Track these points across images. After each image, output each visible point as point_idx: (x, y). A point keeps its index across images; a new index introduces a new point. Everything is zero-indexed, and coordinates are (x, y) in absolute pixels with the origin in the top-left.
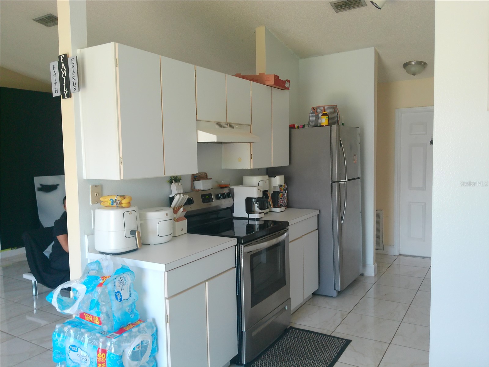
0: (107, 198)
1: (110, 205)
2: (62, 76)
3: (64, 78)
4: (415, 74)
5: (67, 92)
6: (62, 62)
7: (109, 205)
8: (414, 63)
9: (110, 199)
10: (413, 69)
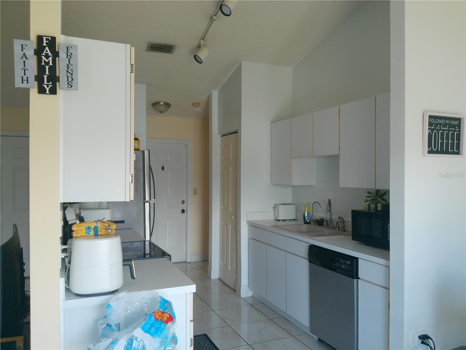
0: (82, 226)
1: (85, 235)
2: (43, 64)
3: (47, 67)
4: (162, 112)
5: (50, 86)
6: (45, 44)
7: (83, 235)
8: (162, 103)
9: (85, 227)
10: (162, 108)
